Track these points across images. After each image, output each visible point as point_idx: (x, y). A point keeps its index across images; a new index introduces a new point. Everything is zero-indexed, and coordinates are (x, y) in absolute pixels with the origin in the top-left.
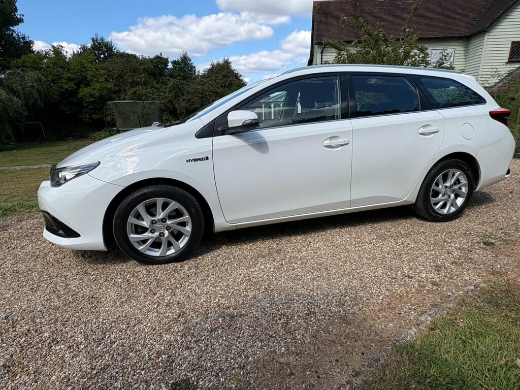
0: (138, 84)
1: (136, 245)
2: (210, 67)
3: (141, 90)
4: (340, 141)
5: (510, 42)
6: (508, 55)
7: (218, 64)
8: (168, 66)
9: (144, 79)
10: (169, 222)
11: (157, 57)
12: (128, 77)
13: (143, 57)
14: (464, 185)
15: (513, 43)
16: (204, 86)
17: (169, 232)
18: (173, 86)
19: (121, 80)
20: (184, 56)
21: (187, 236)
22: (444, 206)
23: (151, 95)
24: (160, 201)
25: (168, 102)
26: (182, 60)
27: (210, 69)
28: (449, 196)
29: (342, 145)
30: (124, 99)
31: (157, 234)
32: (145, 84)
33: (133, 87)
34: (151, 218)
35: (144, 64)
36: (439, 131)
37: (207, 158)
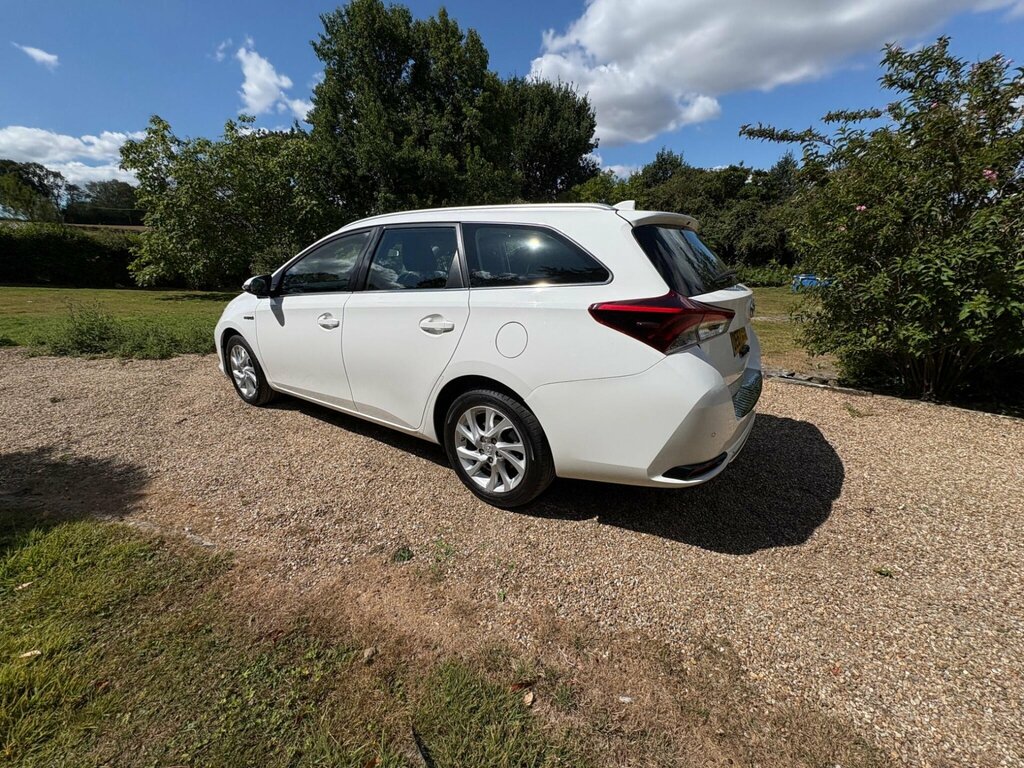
4: (332, 320)
8: (745, 180)
11: (733, 168)
21: (256, 386)
29: (334, 326)
35: (709, 182)
36: (451, 330)
37: (252, 318)
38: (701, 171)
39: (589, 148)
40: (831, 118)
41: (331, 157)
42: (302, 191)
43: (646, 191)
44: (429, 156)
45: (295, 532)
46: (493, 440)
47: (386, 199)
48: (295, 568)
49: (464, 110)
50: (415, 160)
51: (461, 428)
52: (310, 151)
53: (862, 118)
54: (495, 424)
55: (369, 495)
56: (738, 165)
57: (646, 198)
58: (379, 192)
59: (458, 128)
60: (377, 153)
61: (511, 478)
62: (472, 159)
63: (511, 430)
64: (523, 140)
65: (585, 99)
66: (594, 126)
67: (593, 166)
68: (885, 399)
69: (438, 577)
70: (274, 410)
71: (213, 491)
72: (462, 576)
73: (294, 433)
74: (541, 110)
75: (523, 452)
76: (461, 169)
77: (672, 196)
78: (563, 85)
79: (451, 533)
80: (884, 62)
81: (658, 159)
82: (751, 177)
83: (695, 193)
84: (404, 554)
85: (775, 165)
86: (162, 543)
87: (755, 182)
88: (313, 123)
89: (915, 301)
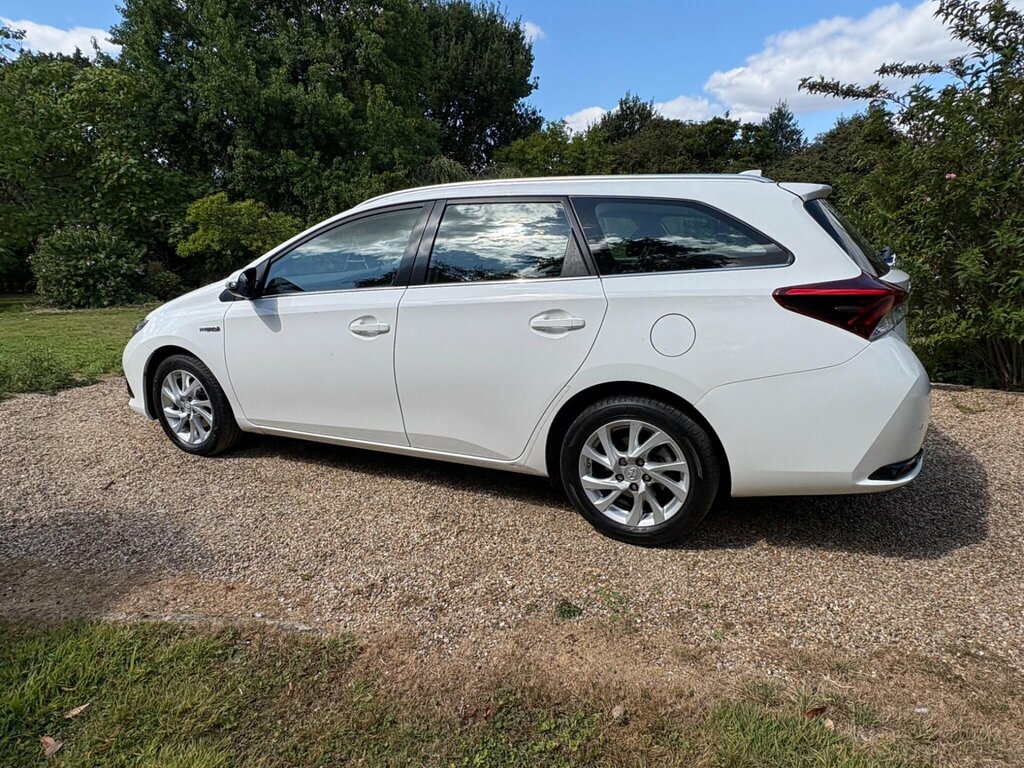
2: (834, 127)
7: (855, 120)
8: (734, 136)
11: (717, 121)
13: (692, 124)
20: (780, 112)
26: (772, 120)
27: (831, 132)
28: (636, 486)
29: (379, 333)
35: (689, 137)
36: (583, 327)
37: (218, 329)
38: (677, 124)
39: (526, 90)
40: (887, 71)
41: (155, 95)
42: (111, 144)
43: (610, 148)
44: (310, 96)
45: (408, 602)
46: (639, 461)
47: (248, 157)
48: (446, 640)
49: (358, 34)
50: (288, 103)
51: (587, 451)
52: (120, 86)
53: (920, 72)
54: (641, 442)
55: (469, 550)
56: (723, 117)
57: (612, 158)
58: (235, 147)
59: (349, 58)
60: (232, 91)
61: (662, 507)
62: (374, 102)
63: (666, 446)
64: (439, 77)
65: (517, 26)
66: (532, 60)
67: (534, 113)
68: (988, 392)
69: (630, 629)
70: (242, 460)
71: (245, 568)
72: (656, 623)
73: (297, 487)
74: (460, 37)
75: (685, 471)
76: (358, 114)
77: (647, 154)
78: (487, 7)
79: (607, 580)
80: (938, 12)
81: (622, 108)
82: (740, 132)
83: (675, 153)
84: (567, 610)
85: (767, 116)
86: (237, 635)
87: (746, 138)
88: (121, 43)
89: (1017, 278)
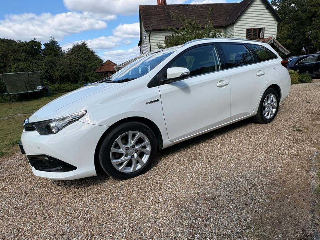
0: (19, 60)
1: (116, 167)
2: (72, 47)
3: (23, 65)
4: (224, 83)
5: (246, 29)
6: (245, 36)
7: (78, 45)
8: (41, 47)
9: (24, 57)
10: (137, 147)
11: (32, 41)
12: (11, 56)
13: (20, 42)
14: (275, 102)
15: (248, 30)
16: (71, 60)
17: (137, 154)
18: (48, 61)
19: (5, 58)
20: (52, 41)
21: (148, 155)
22: (268, 115)
23: (31, 68)
24: (130, 133)
25: (45, 72)
26: (51, 43)
27: (72, 48)
28: (270, 109)
29: (225, 85)
30: (10, 72)
31: (129, 157)
32: (25, 60)
33: (16, 63)
34: (125, 146)
35: (22, 46)
37: (158, 100)
87: (46, 48)
